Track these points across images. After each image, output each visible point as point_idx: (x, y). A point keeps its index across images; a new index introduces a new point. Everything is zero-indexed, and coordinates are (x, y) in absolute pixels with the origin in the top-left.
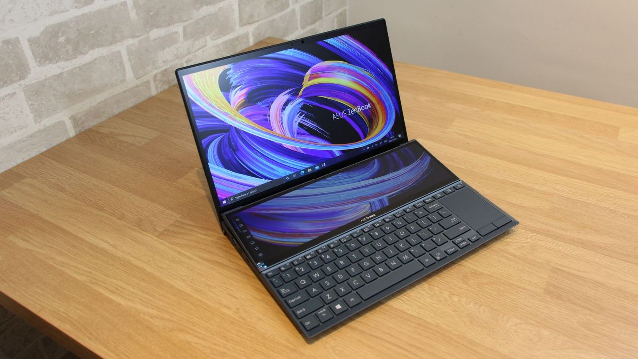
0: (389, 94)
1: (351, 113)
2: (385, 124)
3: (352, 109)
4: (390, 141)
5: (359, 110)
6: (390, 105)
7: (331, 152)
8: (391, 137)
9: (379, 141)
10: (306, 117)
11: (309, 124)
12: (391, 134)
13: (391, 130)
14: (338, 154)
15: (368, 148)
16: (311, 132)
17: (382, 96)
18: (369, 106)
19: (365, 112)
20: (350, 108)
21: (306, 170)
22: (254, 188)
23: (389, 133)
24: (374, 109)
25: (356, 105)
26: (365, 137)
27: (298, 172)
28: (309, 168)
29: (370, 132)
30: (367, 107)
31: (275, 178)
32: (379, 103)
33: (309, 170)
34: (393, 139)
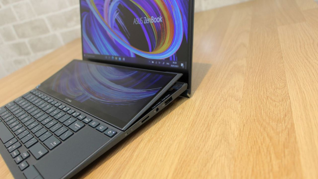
0: (181, 11)
1: (146, 22)
2: (171, 45)
3: (147, 18)
4: (172, 66)
5: (152, 20)
6: (179, 25)
7: (129, 51)
8: (174, 63)
9: (162, 61)
10: (120, 15)
11: (120, 21)
12: (174, 60)
13: (175, 54)
14: (132, 56)
15: (153, 62)
16: (121, 29)
17: (174, 12)
18: (161, 19)
19: (156, 24)
20: (146, 16)
21: (115, 57)
22: (94, 54)
23: (172, 56)
24: (164, 24)
25: (150, 15)
26: (152, 50)
27: (111, 56)
28: (117, 56)
29: (157, 47)
30: (158, 20)
31: (102, 54)
32: (169, 19)
33: (116, 58)
34: (174, 65)
